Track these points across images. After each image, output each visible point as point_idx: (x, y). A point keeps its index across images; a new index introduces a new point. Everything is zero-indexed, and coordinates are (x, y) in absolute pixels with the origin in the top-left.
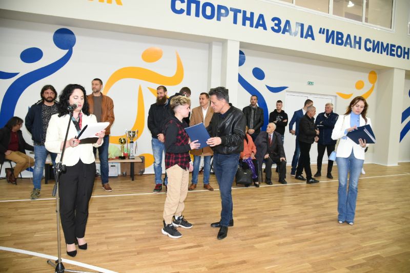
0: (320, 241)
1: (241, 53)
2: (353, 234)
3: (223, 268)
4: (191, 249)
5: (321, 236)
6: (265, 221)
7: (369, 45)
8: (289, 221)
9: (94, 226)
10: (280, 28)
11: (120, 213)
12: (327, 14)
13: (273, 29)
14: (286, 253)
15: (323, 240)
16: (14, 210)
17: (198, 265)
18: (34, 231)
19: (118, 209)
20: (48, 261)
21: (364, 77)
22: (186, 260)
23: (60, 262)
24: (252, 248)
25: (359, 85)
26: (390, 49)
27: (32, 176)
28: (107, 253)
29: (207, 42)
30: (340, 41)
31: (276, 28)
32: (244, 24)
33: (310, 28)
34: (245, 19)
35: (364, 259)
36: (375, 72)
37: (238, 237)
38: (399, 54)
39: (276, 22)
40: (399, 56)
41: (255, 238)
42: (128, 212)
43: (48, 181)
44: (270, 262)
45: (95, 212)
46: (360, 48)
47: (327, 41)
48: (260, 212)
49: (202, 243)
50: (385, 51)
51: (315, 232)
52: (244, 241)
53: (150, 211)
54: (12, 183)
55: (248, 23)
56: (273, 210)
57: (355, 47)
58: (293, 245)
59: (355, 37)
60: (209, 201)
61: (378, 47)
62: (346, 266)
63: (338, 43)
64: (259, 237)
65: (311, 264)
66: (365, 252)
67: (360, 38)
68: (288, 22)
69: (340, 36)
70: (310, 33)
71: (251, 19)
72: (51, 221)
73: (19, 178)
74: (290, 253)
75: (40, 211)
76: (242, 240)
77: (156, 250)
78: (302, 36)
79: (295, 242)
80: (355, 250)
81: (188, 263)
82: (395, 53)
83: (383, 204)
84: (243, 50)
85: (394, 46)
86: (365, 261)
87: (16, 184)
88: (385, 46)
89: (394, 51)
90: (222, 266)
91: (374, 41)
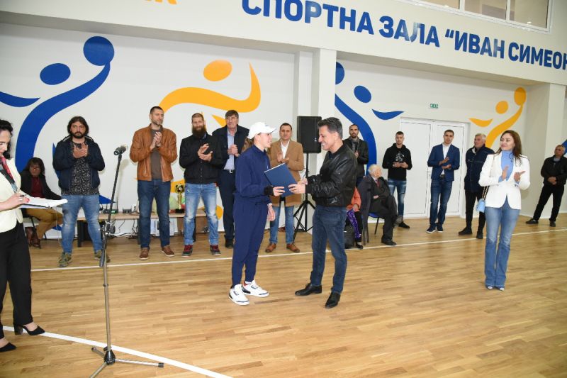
0: (444, 321)
1: (339, 66)
2: (489, 312)
3: (318, 357)
4: (275, 333)
5: (445, 315)
6: (371, 295)
7: (516, 52)
8: (403, 295)
9: (148, 303)
10: (391, 31)
11: (181, 286)
12: (457, 10)
13: (382, 32)
14: (399, 337)
15: (447, 320)
16: (41, 282)
17: (285, 353)
18: (71, 310)
19: (177, 280)
20: (93, 349)
21: (509, 96)
22: (269, 347)
23: (109, 350)
24: (355, 330)
25: (502, 108)
26: (544, 57)
27: (60, 237)
28: (167, 337)
29: (293, 52)
30: (474, 48)
31: (387, 31)
32: (342, 26)
33: (433, 30)
34: (343, 19)
35: (501, 344)
36: (523, 89)
37: (335, 317)
38: (557, 63)
39: (387, 23)
40: (557, 67)
41: (359, 318)
42: (190, 284)
43: (82, 243)
44: (378, 348)
45: (147, 284)
46: (502, 56)
47: (457, 48)
48: (364, 283)
49: (288, 324)
50: (537, 60)
51: (438, 310)
52: (343, 322)
53: (218, 283)
54: (34, 246)
55: (348, 24)
56: (383, 281)
57: (495, 55)
58: (408, 326)
59: (496, 41)
60: (297, 268)
61: (528, 54)
62: (478, 354)
63: (471, 51)
64: (364, 316)
65: (431, 351)
66: (503, 336)
67: (503, 42)
68: (402, 23)
69: (474, 40)
70: (433, 37)
71: (352, 20)
72: (90, 297)
73: (43, 239)
74: (404, 336)
75: (75, 284)
76: (342, 320)
77: (230, 333)
78: (422, 41)
79: (412, 322)
80: (489, 333)
81: (271, 350)
82: (551, 62)
83: (529, 271)
84: (341, 62)
85: (550, 52)
86: (502, 348)
87: (40, 247)
88: (537, 52)
89: (550, 59)
90: (315, 354)
91: (522, 46)
